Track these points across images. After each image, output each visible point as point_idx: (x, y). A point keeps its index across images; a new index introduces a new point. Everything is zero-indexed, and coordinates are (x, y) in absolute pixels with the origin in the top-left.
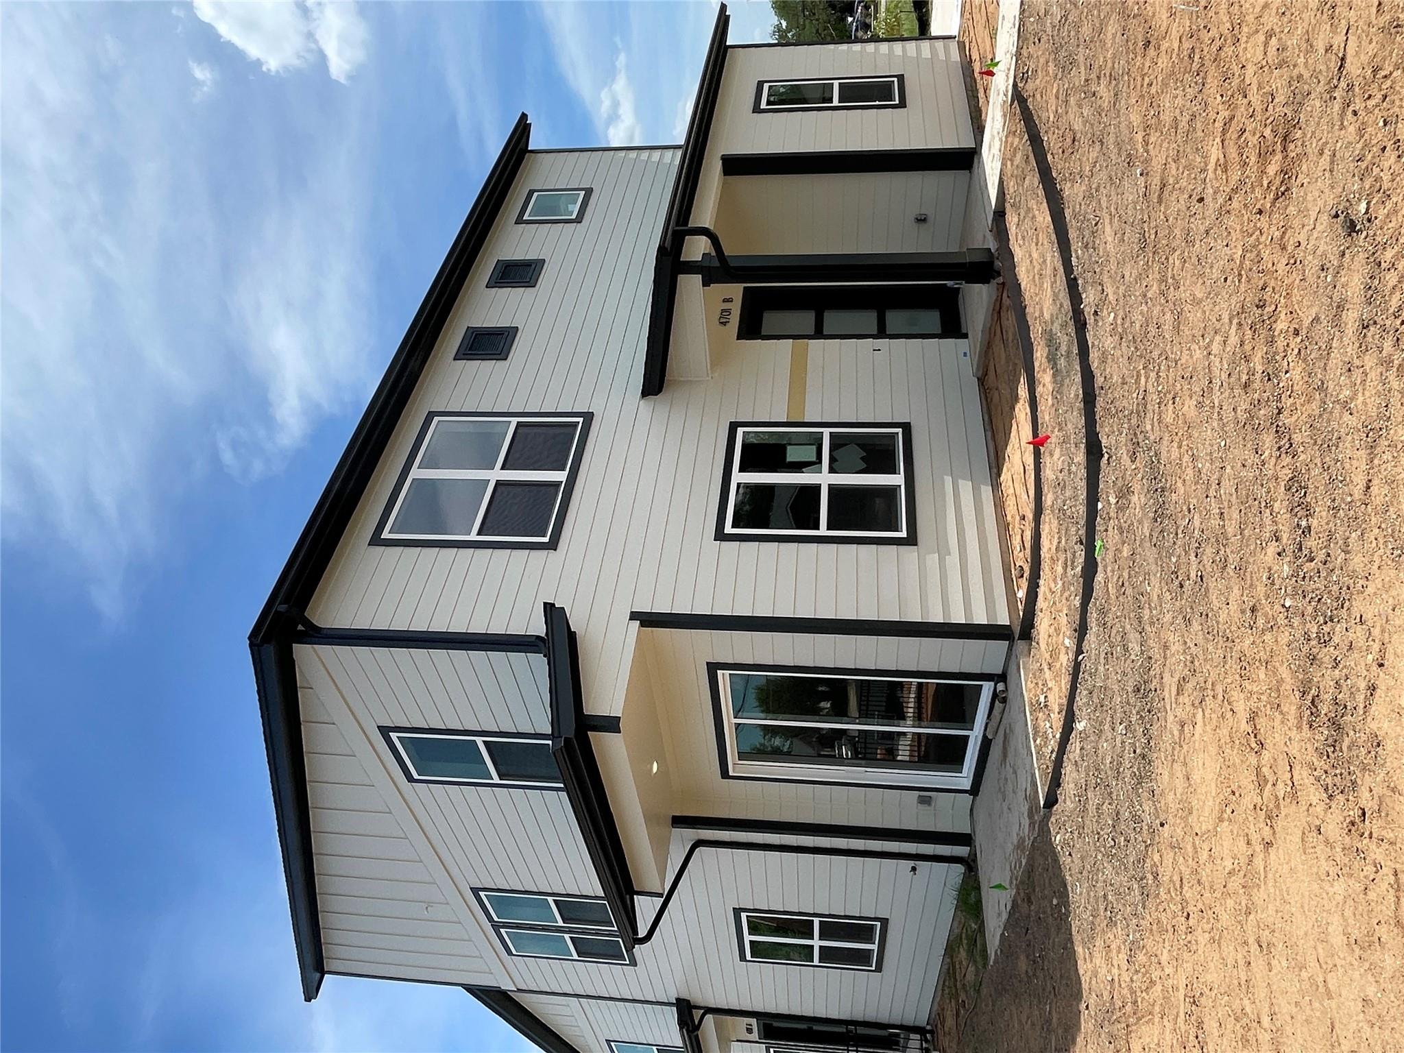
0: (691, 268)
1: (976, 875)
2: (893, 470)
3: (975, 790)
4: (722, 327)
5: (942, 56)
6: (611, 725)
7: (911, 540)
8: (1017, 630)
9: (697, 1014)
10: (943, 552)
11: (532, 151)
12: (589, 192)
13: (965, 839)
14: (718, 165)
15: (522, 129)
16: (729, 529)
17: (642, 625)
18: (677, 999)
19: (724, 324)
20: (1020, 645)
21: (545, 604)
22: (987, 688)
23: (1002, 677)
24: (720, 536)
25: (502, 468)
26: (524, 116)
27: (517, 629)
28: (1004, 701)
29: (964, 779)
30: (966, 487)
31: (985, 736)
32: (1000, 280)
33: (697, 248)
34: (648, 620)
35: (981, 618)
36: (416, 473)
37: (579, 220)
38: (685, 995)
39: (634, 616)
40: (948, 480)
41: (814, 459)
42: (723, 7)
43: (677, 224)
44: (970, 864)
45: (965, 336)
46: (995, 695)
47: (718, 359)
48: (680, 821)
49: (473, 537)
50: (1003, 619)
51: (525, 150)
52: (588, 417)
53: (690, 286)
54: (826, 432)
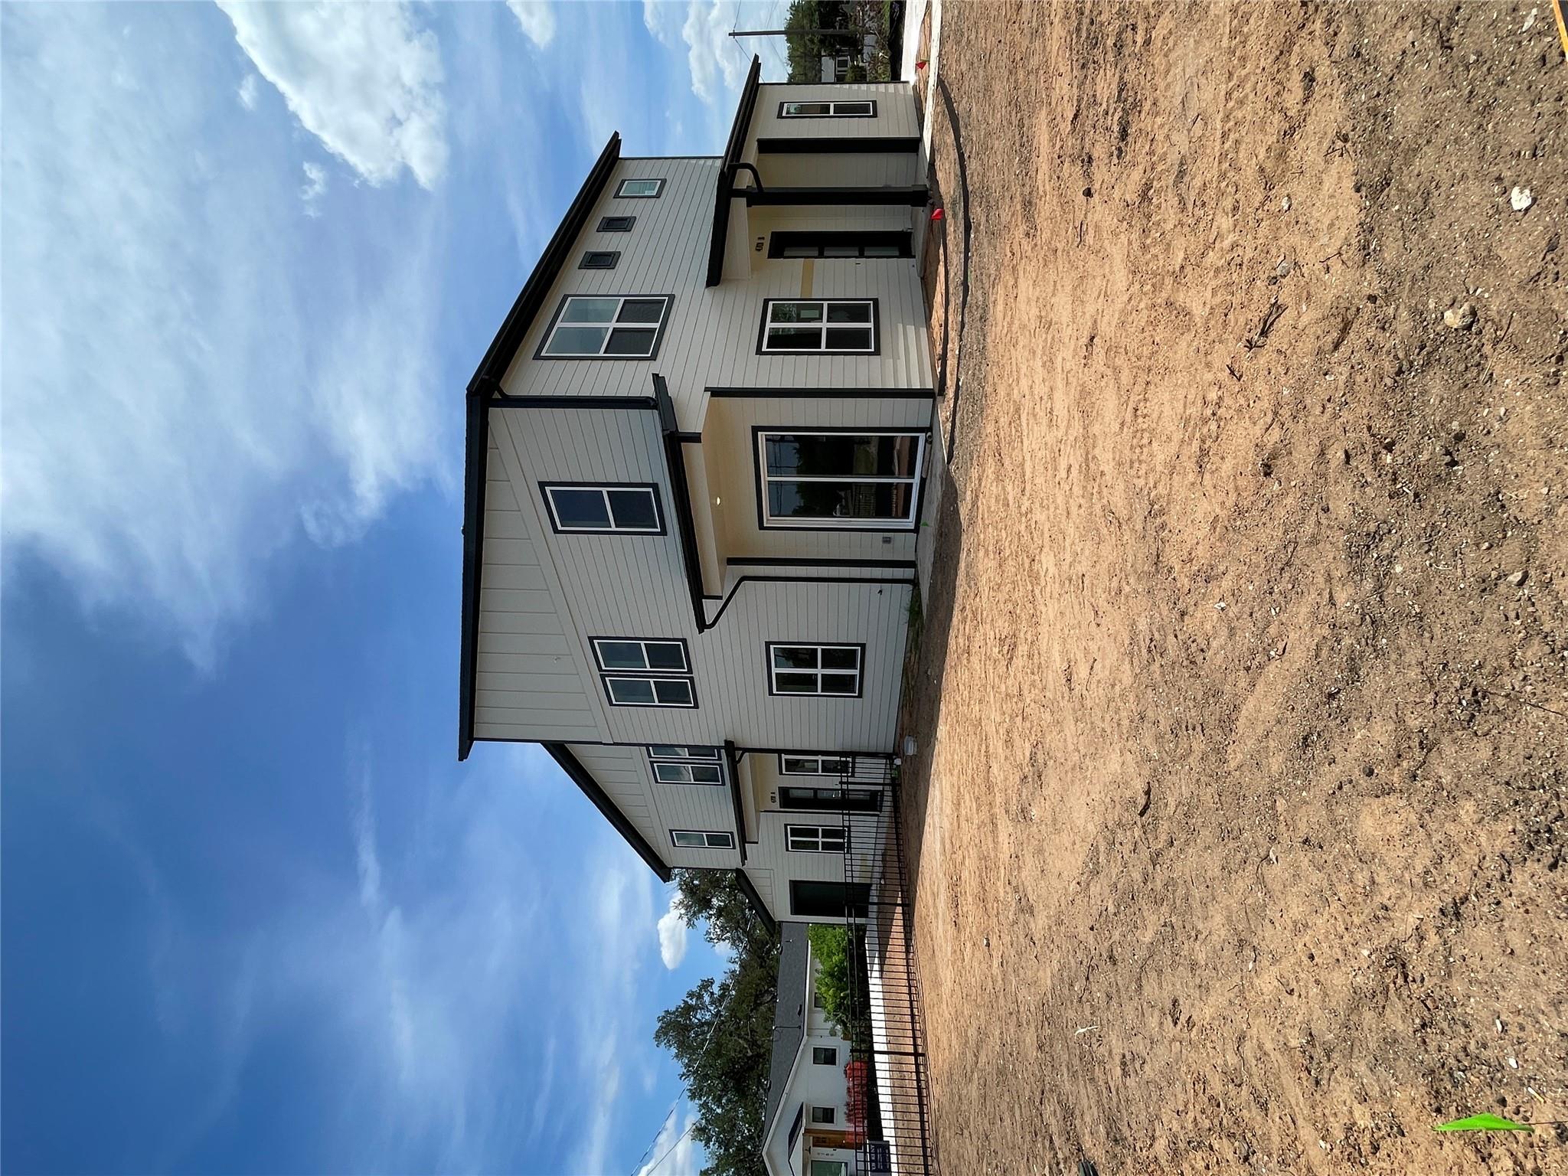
0: (740, 193)
1: (919, 589)
2: (867, 320)
3: (916, 530)
4: (757, 252)
5: (902, 92)
6: (695, 438)
7: (877, 352)
8: (937, 391)
9: (738, 753)
10: (895, 357)
11: (621, 159)
12: (664, 182)
13: (911, 564)
14: (756, 145)
15: (615, 143)
16: (764, 349)
17: (713, 395)
18: (726, 742)
19: (759, 250)
20: (939, 398)
21: (653, 374)
22: (922, 436)
23: (930, 429)
24: (759, 352)
25: (617, 321)
26: (616, 134)
27: (635, 393)
28: (931, 443)
29: (910, 523)
30: (911, 329)
31: (921, 477)
32: (931, 201)
33: (744, 180)
34: (716, 393)
35: (916, 385)
36: (559, 324)
37: (658, 196)
38: (730, 738)
39: (707, 389)
40: (900, 326)
41: (818, 316)
42: (756, 57)
43: (732, 161)
44: (915, 583)
45: (914, 257)
46: (926, 441)
47: (755, 268)
48: (731, 561)
49: (601, 354)
50: (929, 385)
51: (617, 158)
52: (672, 297)
53: (739, 205)
54: (825, 304)
